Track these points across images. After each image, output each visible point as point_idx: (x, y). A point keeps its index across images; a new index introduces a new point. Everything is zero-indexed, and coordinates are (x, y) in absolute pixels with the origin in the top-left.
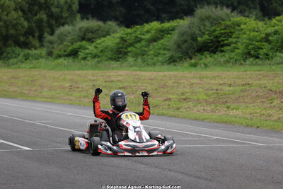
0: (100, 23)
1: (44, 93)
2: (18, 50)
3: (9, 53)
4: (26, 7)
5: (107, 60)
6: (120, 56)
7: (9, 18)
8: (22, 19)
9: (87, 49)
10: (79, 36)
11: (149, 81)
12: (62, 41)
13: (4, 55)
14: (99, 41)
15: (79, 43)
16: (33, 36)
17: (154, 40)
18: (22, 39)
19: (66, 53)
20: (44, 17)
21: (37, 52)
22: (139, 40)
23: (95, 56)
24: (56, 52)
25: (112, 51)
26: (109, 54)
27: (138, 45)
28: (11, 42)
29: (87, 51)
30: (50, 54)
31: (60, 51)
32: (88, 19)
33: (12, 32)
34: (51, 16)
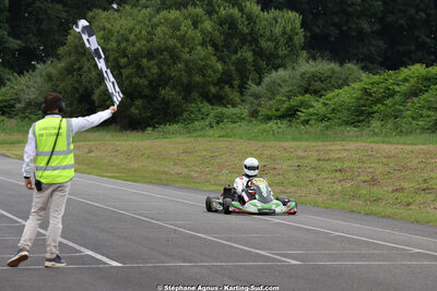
0: (334, 66)
1: (221, 177)
2: (206, 107)
3: (192, 112)
4: (220, 39)
5: (340, 125)
6: (362, 118)
7: (194, 57)
8: (214, 59)
9: (312, 106)
10: (300, 86)
11: (385, 160)
12: (274, 94)
13: (185, 115)
14: (330, 95)
15: (300, 98)
16: (231, 86)
17: (415, 93)
18: (213, 90)
19: (279, 113)
20: (249, 55)
21: (236, 110)
22: (392, 94)
23: (323, 118)
24: (263, 111)
25: (348, 110)
26: (344, 115)
27: (389, 102)
28: (195, 95)
29: (311, 110)
30: (254, 114)
31: (270, 109)
32: (314, 59)
33: (198, 78)
34: (259, 53)
